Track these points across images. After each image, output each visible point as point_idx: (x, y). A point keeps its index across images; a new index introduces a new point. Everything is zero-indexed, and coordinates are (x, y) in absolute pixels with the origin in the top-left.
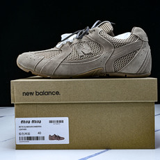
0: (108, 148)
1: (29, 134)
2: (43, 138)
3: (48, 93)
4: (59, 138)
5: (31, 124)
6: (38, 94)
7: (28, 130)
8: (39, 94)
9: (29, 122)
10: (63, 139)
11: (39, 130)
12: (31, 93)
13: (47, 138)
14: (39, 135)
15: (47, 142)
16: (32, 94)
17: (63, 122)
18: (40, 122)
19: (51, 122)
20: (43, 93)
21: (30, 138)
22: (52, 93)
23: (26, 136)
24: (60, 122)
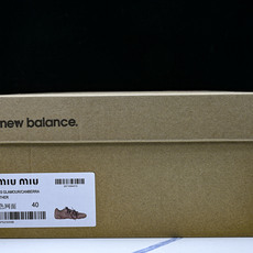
1: (14, 206)
2: (43, 215)
3: (53, 123)
4: (75, 215)
5: (17, 187)
6: (32, 123)
7: (12, 199)
8: (35, 124)
10: (84, 216)
11: (33, 198)
13: (50, 214)
14: (34, 209)
15: (52, 222)
16: (19, 123)
18: (36, 182)
19: (58, 182)
20: (43, 123)
21: (15, 216)
22: (61, 123)
23: (8, 210)
24: (77, 181)
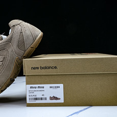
0: (91, 106)
9: (36, 88)
12: (37, 68)
17: (59, 87)
